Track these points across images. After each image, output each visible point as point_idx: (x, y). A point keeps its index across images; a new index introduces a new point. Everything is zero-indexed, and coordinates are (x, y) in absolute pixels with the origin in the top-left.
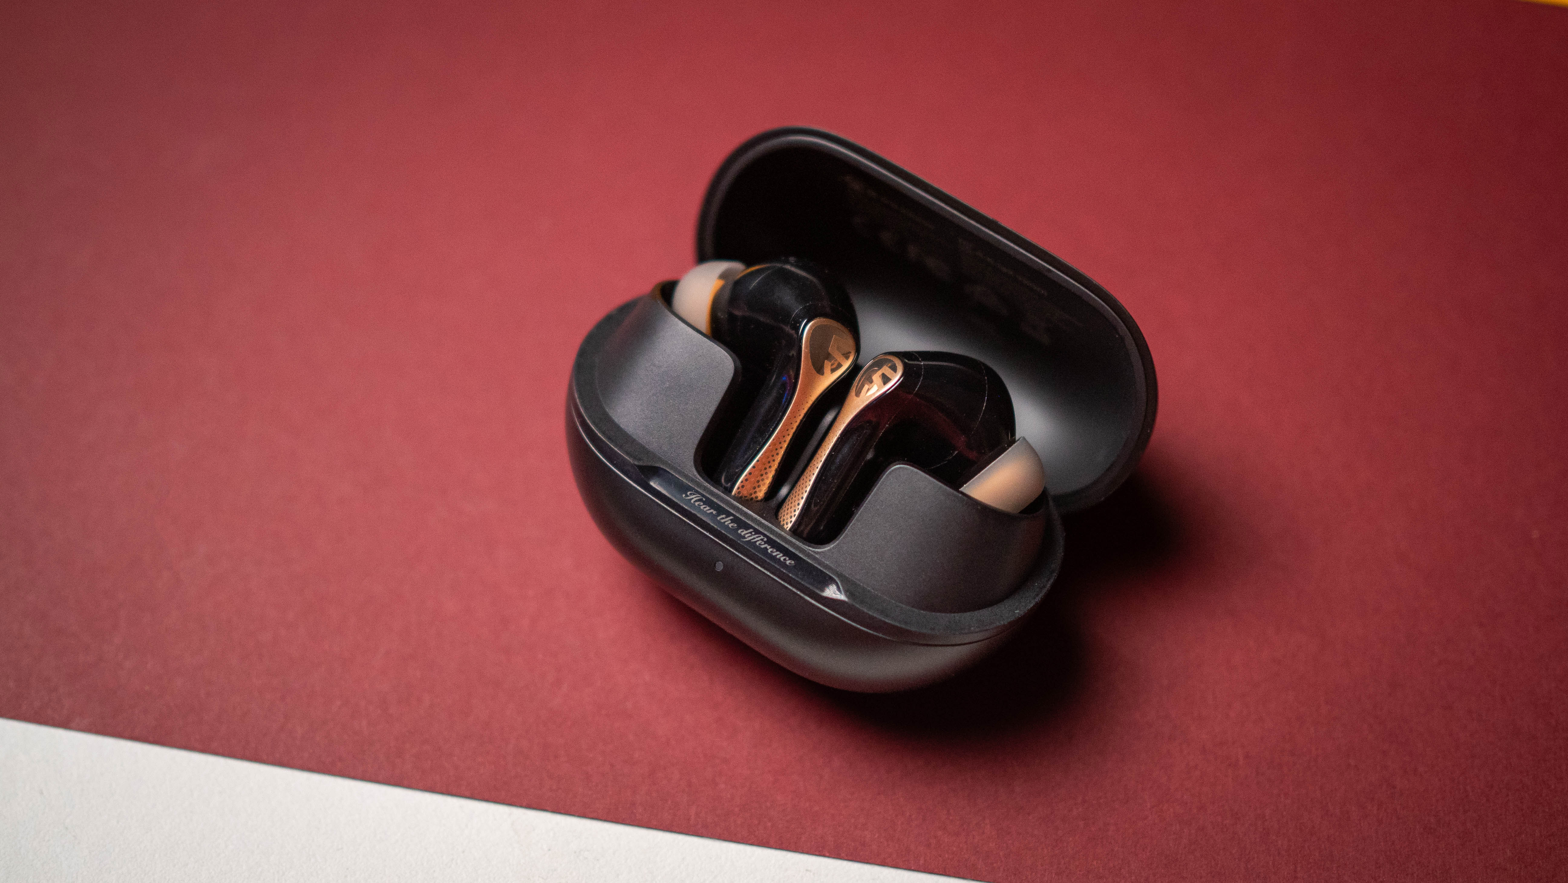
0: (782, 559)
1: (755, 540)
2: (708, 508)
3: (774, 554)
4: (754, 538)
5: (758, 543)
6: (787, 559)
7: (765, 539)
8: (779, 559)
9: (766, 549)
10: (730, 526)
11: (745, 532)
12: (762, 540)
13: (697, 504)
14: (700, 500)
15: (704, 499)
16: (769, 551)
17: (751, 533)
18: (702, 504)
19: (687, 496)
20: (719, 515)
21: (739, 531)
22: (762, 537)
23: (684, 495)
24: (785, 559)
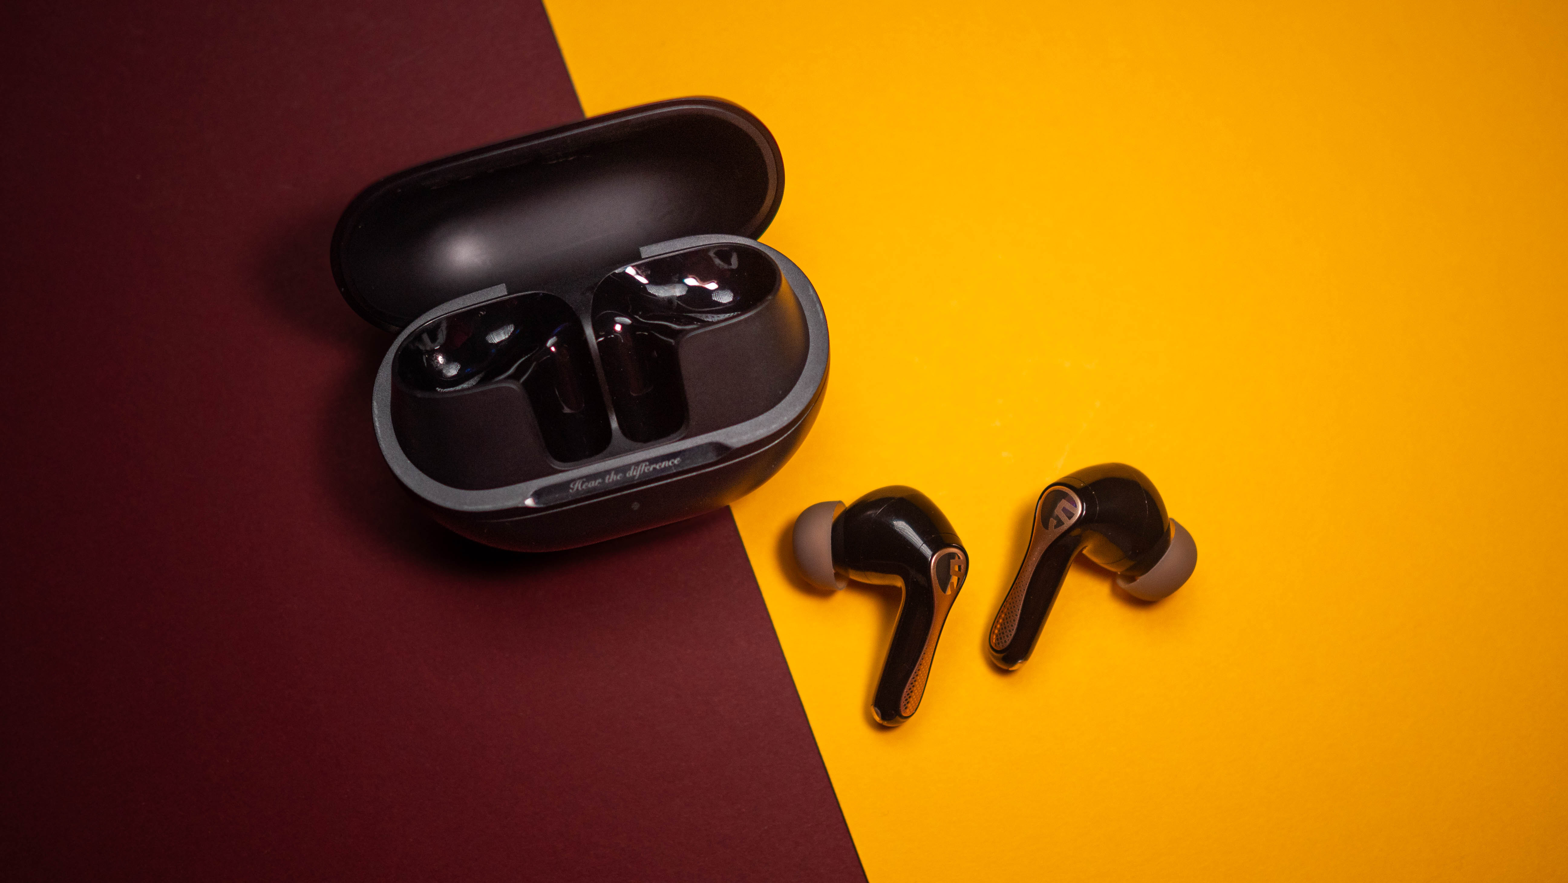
0: (670, 464)
1: (642, 471)
2: (593, 482)
3: (663, 466)
4: (641, 470)
5: (646, 471)
6: (673, 460)
7: (647, 463)
8: (669, 466)
9: (654, 469)
10: (618, 478)
11: (631, 473)
12: (646, 466)
13: (584, 487)
14: (583, 483)
15: (585, 480)
16: (658, 467)
17: (635, 469)
18: (587, 484)
19: (573, 489)
20: (604, 479)
21: (627, 475)
22: (644, 464)
23: (571, 491)
24: (672, 463)
